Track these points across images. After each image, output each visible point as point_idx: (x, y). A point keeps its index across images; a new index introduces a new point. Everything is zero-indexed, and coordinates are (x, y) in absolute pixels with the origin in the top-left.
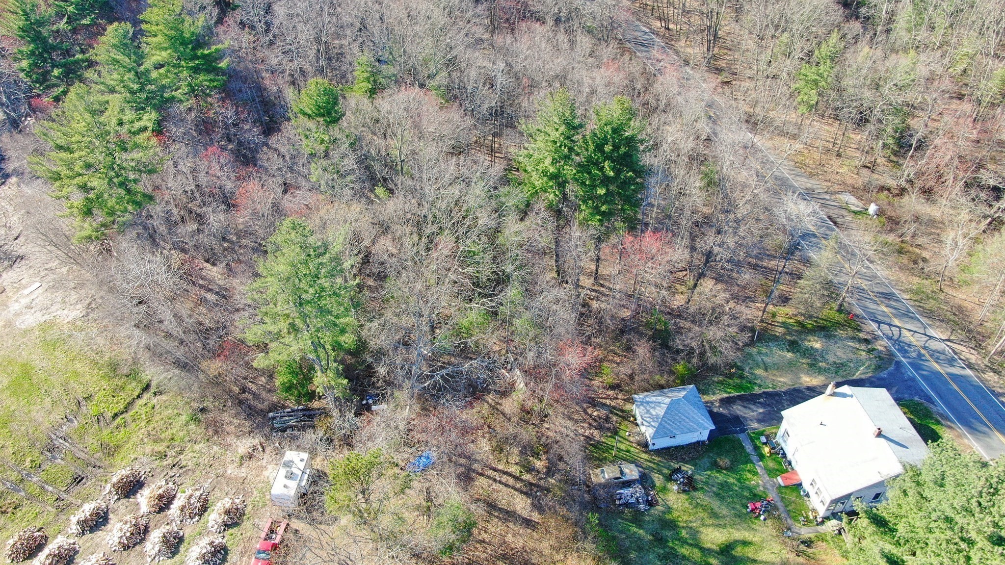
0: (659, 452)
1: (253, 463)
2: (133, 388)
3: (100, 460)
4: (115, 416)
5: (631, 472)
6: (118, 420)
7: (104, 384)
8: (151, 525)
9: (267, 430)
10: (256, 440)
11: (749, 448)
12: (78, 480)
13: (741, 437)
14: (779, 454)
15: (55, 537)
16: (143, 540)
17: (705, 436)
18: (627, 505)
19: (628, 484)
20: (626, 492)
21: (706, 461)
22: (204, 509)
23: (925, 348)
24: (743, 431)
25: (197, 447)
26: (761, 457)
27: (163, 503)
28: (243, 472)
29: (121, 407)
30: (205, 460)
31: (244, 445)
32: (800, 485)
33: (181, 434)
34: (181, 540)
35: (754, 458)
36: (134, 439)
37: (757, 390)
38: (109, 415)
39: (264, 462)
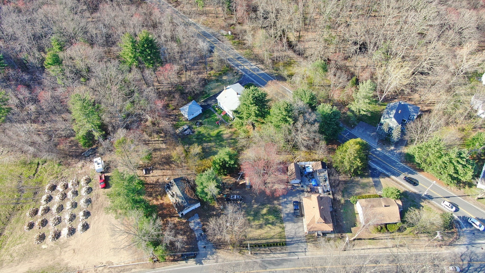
0: (191, 120)
1: (85, 167)
2: (34, 166)
3: (38, 186)
4: (34, 175)
5: (186, 127)
6: (36, 175)
7: (24, 169)
8: (66, 192)
9: (84, 158)
10: (83, 162)
11: (213, 110)
12: (35, 193)
13: (210, 108)
14: (220, 108)
15: (40, 207)
16: (66, 197)
17: (201, 112)
18: (187, 135)
19: (186, 130)
20: (186, 132)
21: (203, 117)
22: (78, 183)
23: (250, 69)
24: (210, 107)
25: (66, 171)
26: (216, 111)
27: (66, 187)
28: (84, 170)
29: (34, 172)
30: (70, 173)
31: (80, 164)
32: (227, 114)
33: (59, 170)
34: (77, 191)
35: (215, 112)
36: (45, 177)
37: (211, 95)
38: (32, 175)
39: (88, 166)
